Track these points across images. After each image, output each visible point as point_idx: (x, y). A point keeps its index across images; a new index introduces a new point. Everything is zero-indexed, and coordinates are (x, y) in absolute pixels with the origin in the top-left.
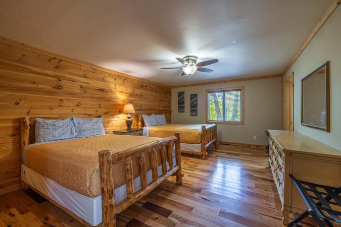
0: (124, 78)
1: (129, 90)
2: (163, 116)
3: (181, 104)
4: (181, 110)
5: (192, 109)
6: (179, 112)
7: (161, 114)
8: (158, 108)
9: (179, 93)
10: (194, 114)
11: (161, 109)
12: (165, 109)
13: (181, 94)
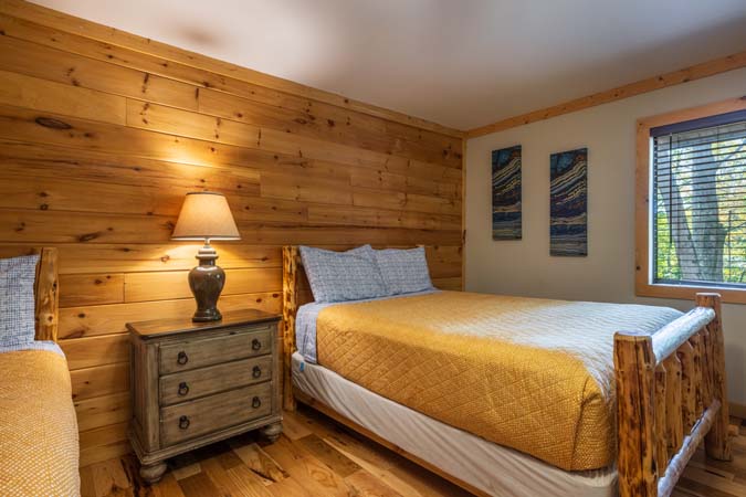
0: (202, 78)
1: (235, 134)
2: (418, 256)
3: (506, 201)
4: (508, 232)
5: (560, 221)
6: (496, 237)
7: (412, 245)
8: (395, 222)
9: (497, 154)
10: (567, 247)
11: (411, 223)
12: (431, 224)
13: (506, 160)
